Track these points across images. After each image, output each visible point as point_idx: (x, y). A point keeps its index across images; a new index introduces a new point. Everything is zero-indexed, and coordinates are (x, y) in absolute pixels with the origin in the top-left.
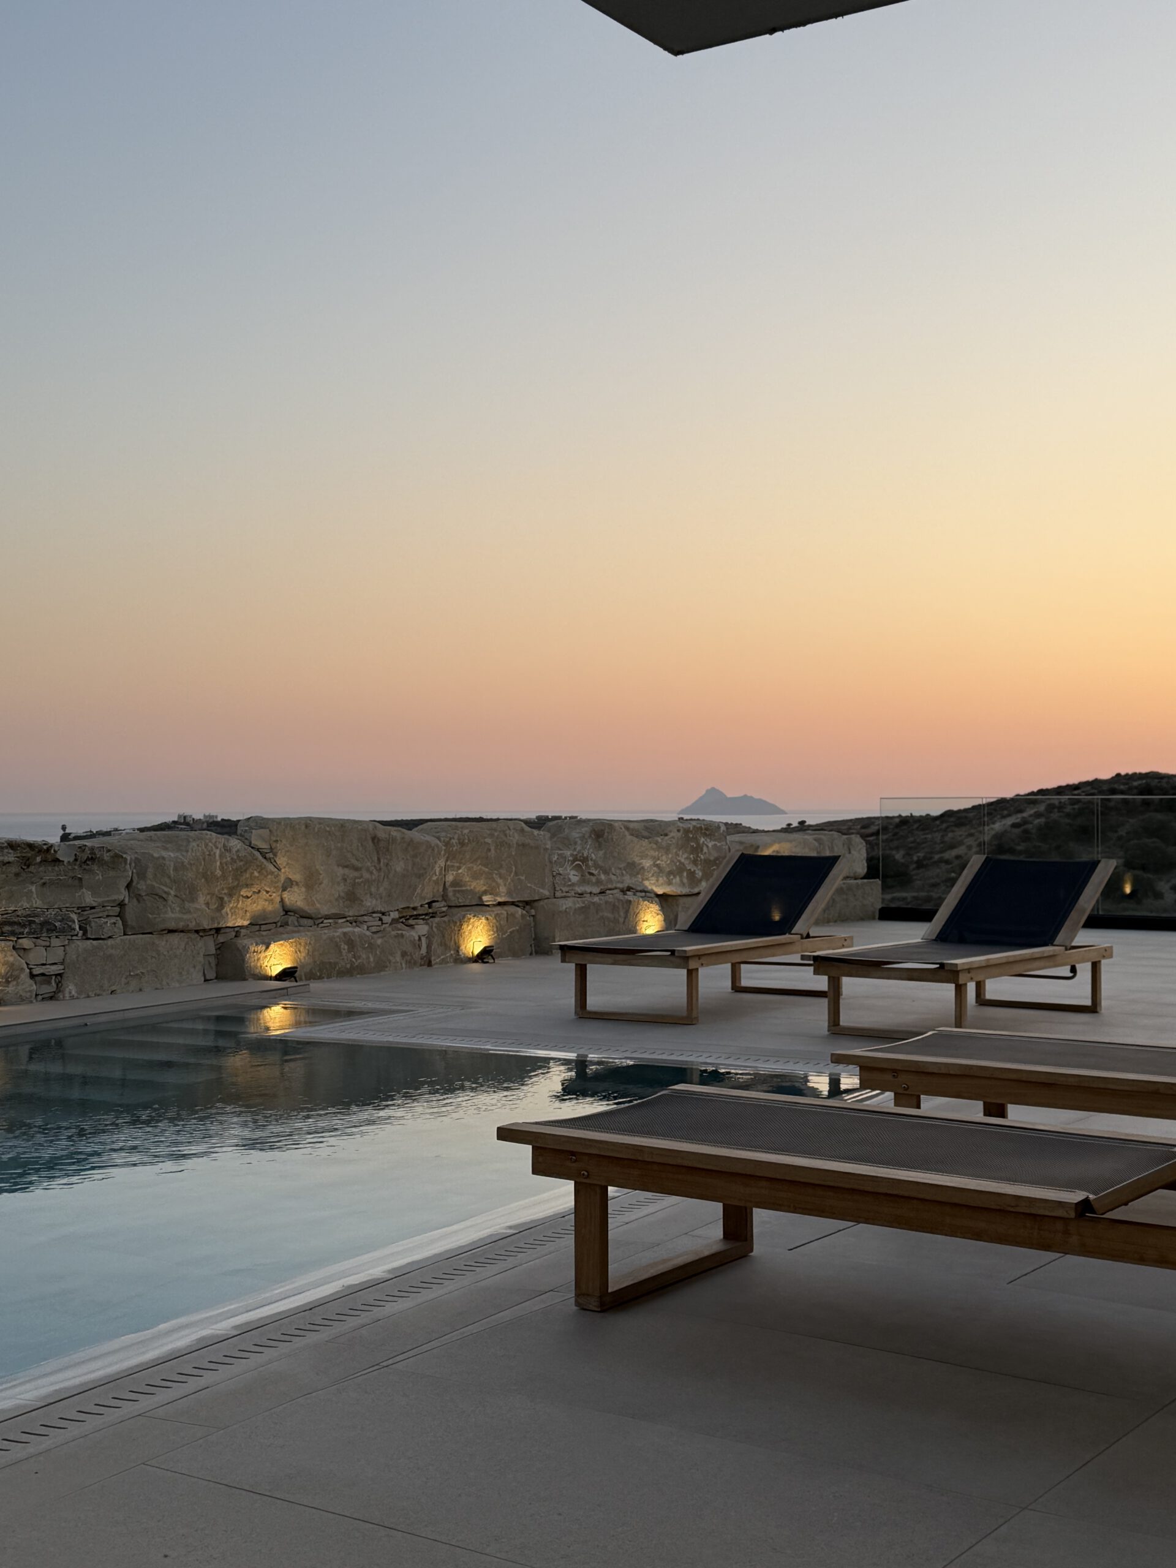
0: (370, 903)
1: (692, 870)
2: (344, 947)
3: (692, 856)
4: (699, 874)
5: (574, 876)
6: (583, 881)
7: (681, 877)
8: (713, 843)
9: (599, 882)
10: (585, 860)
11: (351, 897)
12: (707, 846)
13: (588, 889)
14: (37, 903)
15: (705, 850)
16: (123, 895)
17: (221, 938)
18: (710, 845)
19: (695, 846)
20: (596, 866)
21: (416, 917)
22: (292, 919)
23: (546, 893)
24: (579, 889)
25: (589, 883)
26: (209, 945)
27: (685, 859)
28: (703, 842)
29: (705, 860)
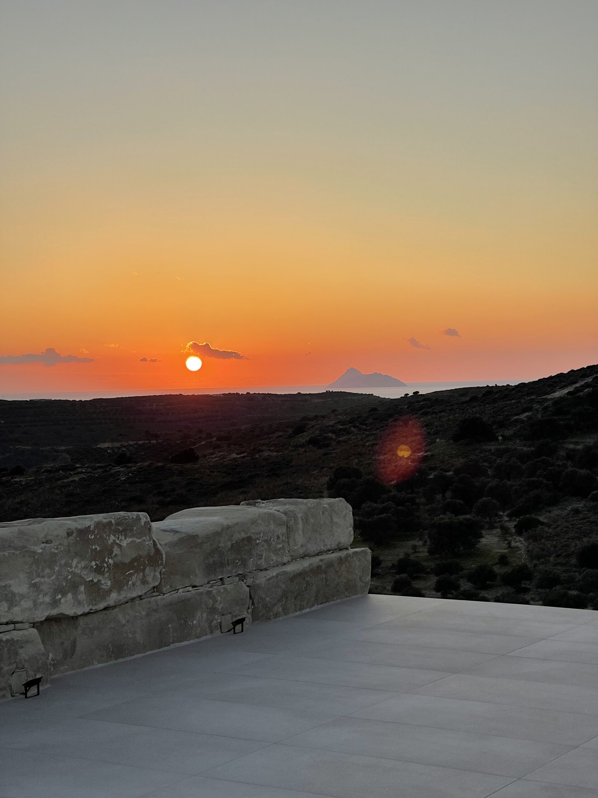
1: (95, 580)
3: (93, 563)
7: (75, 594)
8: (129, 540)
12: (120, 546)
15: (116, 550)
18: (124, 543)
19: (98, 549)
27: (82, 569)
28: (114, 541)
29: (116, 565)
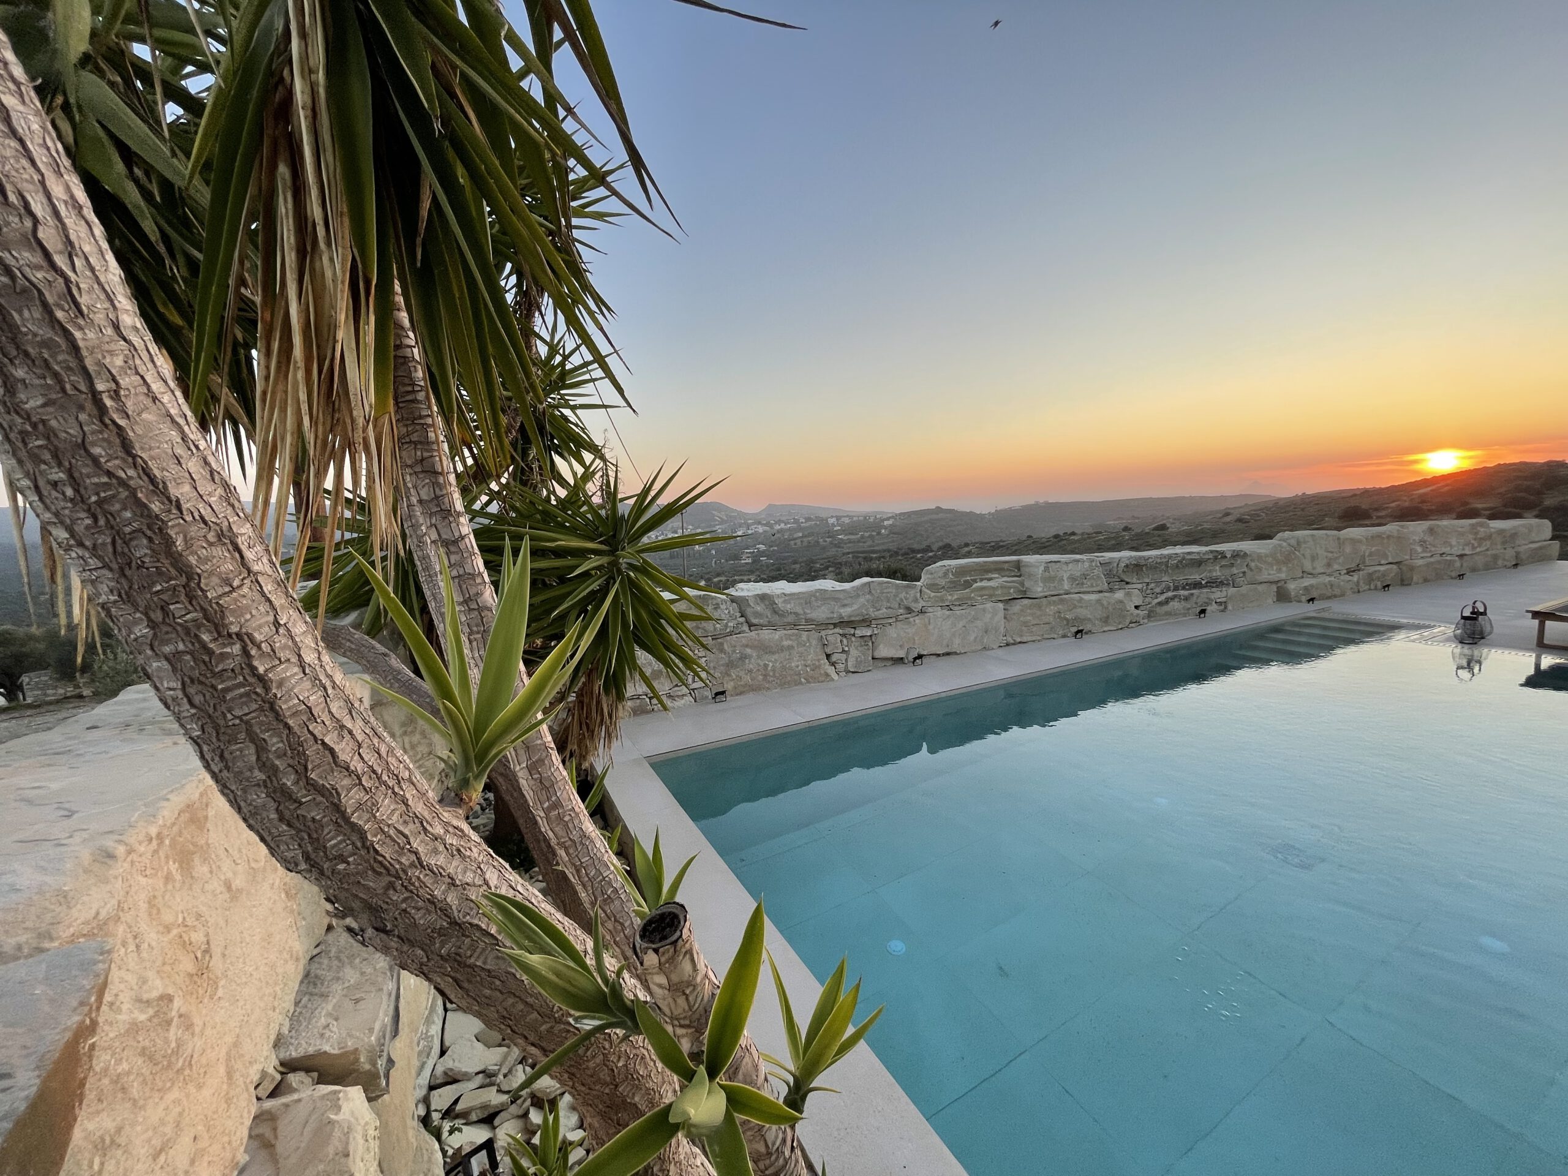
0: (1336, 567)
2: (1329, 587)
4: (1476, 545)
5: (1419, 549)
6: (1424, 551)
9: (1430, 551)
10: (1425, 542)
11: (1329, 565)
13: (1425, 555)
14: (1219, 574)
16: (1245, 569)
17: (1279, 585)
20: (1430, 544)
21: (1354, 571)
22: (1305, 575)
23: (1407, 557)
24: (1422, 555)
25: (1426, 552)
26: (1274, 588)
